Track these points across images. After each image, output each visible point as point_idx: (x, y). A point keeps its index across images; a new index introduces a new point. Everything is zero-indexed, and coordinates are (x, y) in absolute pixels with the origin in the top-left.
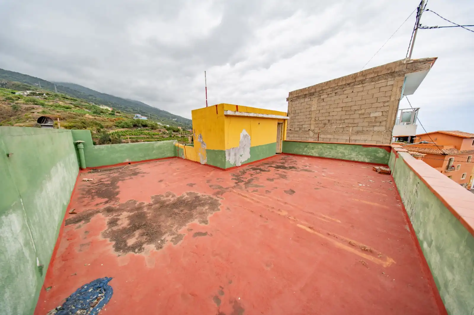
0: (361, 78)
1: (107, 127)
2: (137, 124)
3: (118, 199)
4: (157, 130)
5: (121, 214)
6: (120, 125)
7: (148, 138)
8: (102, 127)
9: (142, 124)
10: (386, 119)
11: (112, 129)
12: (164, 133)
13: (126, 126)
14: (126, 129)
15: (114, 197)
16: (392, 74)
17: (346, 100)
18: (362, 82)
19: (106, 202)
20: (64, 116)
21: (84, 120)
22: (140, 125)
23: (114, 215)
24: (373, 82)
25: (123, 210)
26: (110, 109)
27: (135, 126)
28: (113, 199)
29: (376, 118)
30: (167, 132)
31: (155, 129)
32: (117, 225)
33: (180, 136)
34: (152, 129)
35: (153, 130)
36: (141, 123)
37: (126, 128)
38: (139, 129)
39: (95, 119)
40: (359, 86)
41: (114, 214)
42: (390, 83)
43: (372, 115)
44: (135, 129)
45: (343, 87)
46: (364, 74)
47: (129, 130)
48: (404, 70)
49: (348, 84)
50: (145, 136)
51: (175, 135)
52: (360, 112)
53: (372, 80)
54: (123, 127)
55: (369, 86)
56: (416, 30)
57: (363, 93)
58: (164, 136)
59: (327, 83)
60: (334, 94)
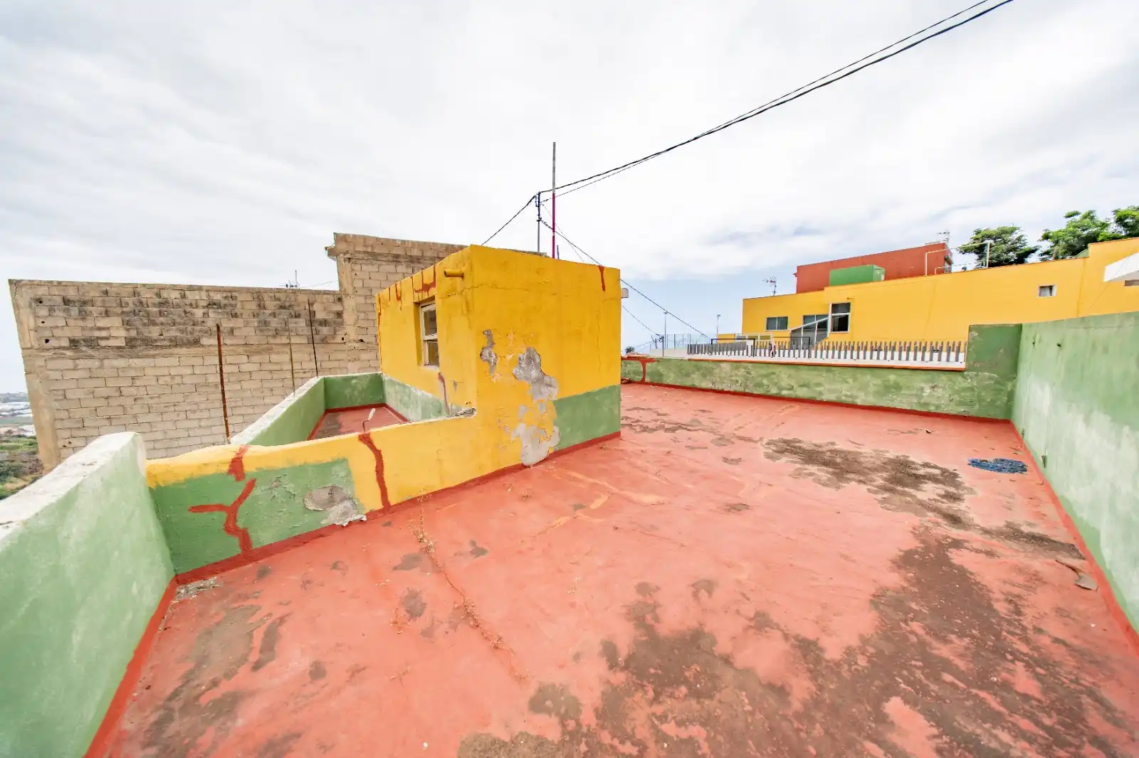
3: (915, 532)
5: (929, 499)
15: (927, 549)
19: (957, 544)
23: (946, 505)
25: (921, 503)
28: (934, 543)
32: (946, 491)
41: (944, 506)
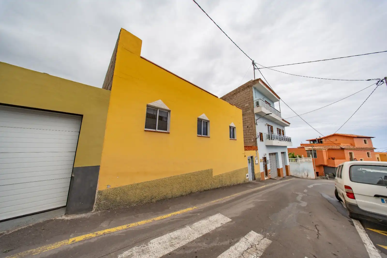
0: (239, 90)
10: (250, 106)
16: (248, 87)
17: (235, 101)
18: (239, 92)
24: (243, 91)
29: (247, 106)
40: (238, 94)
42: (249, 90)
43: (245, 106)
45: (233, 95)
46: (239, 88)
48: (252, 84)
49: (235, 94)
52: (241, 105)
53: (243, 90)
55: (242, 93)
56: (254, 70)
57: (240, 97)
59: (227, 95)
60: (230, 99)
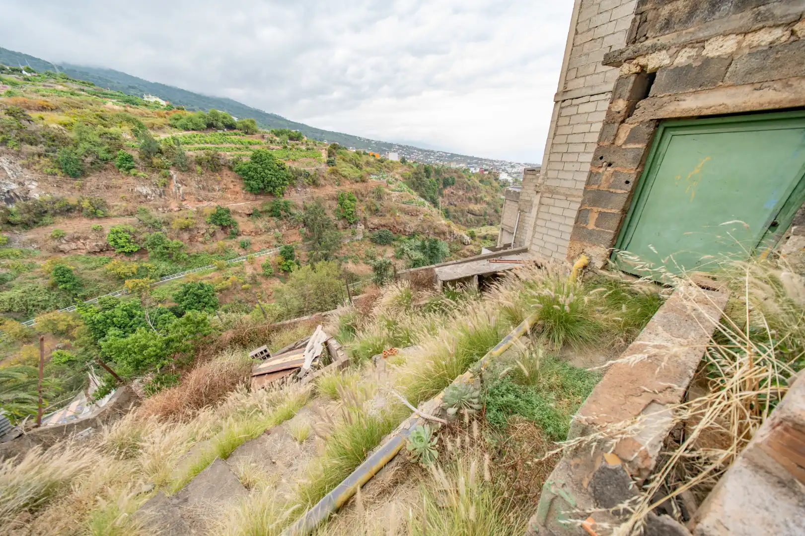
1: (152, 127)
2: (214, 123)
4: (257, 135)
6: (178, 123)
7: (240, 149)
8: (141, 126)
9: (223, 122)
11: (164, 132)
12: (271, 142)
13: (191, 126)
14: (195, 133)
20: (58, 104)
21: (102, 111)
22: (220, 124)
26: (163, 103)
27: (210, 126)
30: (278, 139)
31: (252, 134)
33: (304, 148)
34: (247, 133)
35: (247, 136)
36: (222, 119)
37: (193, 129)
38: (221, 132)
39: (126, 111)
44: (211, 133)
47: (199, 134)
50: (233, 146)
51: (293, 146)
54: (187, 129)
58: (271, 146)
